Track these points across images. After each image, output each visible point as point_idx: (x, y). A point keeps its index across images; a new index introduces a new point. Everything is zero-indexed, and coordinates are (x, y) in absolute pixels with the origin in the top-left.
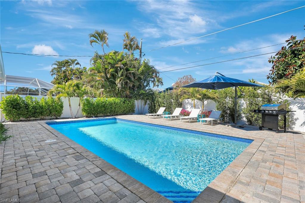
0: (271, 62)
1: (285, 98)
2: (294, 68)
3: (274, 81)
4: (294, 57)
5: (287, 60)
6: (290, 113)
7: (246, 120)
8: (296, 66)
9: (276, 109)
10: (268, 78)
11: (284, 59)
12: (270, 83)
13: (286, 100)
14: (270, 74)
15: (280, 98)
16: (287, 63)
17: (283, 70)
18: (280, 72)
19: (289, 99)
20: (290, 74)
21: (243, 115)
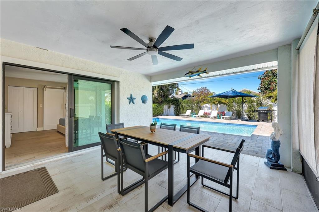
0: (260, 79)
1: (270, 103)
2: (274, 84)
3: (262, 92)
4: (274, 77)
5: (270, 79)
6: (273, 112)
7: (247, 117)
8: (275, 83)
9: (266, 109)
10: (258, 89)
11: (268, 78)
12: (260, 93)
13: (270, 104)
14: (259, 87)
15: (267, 103)
16: (270, 81)
17: (267, 85)
18: (266, 86)
19: (272, 103)
20: (272, 88)
21: (245, 114)
